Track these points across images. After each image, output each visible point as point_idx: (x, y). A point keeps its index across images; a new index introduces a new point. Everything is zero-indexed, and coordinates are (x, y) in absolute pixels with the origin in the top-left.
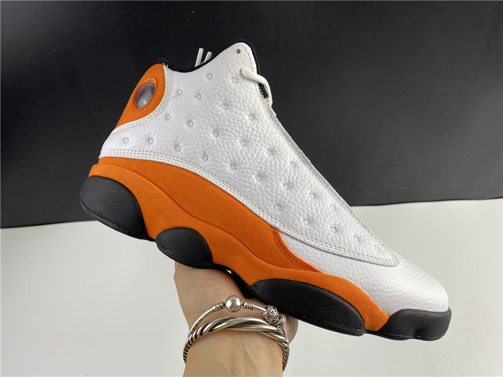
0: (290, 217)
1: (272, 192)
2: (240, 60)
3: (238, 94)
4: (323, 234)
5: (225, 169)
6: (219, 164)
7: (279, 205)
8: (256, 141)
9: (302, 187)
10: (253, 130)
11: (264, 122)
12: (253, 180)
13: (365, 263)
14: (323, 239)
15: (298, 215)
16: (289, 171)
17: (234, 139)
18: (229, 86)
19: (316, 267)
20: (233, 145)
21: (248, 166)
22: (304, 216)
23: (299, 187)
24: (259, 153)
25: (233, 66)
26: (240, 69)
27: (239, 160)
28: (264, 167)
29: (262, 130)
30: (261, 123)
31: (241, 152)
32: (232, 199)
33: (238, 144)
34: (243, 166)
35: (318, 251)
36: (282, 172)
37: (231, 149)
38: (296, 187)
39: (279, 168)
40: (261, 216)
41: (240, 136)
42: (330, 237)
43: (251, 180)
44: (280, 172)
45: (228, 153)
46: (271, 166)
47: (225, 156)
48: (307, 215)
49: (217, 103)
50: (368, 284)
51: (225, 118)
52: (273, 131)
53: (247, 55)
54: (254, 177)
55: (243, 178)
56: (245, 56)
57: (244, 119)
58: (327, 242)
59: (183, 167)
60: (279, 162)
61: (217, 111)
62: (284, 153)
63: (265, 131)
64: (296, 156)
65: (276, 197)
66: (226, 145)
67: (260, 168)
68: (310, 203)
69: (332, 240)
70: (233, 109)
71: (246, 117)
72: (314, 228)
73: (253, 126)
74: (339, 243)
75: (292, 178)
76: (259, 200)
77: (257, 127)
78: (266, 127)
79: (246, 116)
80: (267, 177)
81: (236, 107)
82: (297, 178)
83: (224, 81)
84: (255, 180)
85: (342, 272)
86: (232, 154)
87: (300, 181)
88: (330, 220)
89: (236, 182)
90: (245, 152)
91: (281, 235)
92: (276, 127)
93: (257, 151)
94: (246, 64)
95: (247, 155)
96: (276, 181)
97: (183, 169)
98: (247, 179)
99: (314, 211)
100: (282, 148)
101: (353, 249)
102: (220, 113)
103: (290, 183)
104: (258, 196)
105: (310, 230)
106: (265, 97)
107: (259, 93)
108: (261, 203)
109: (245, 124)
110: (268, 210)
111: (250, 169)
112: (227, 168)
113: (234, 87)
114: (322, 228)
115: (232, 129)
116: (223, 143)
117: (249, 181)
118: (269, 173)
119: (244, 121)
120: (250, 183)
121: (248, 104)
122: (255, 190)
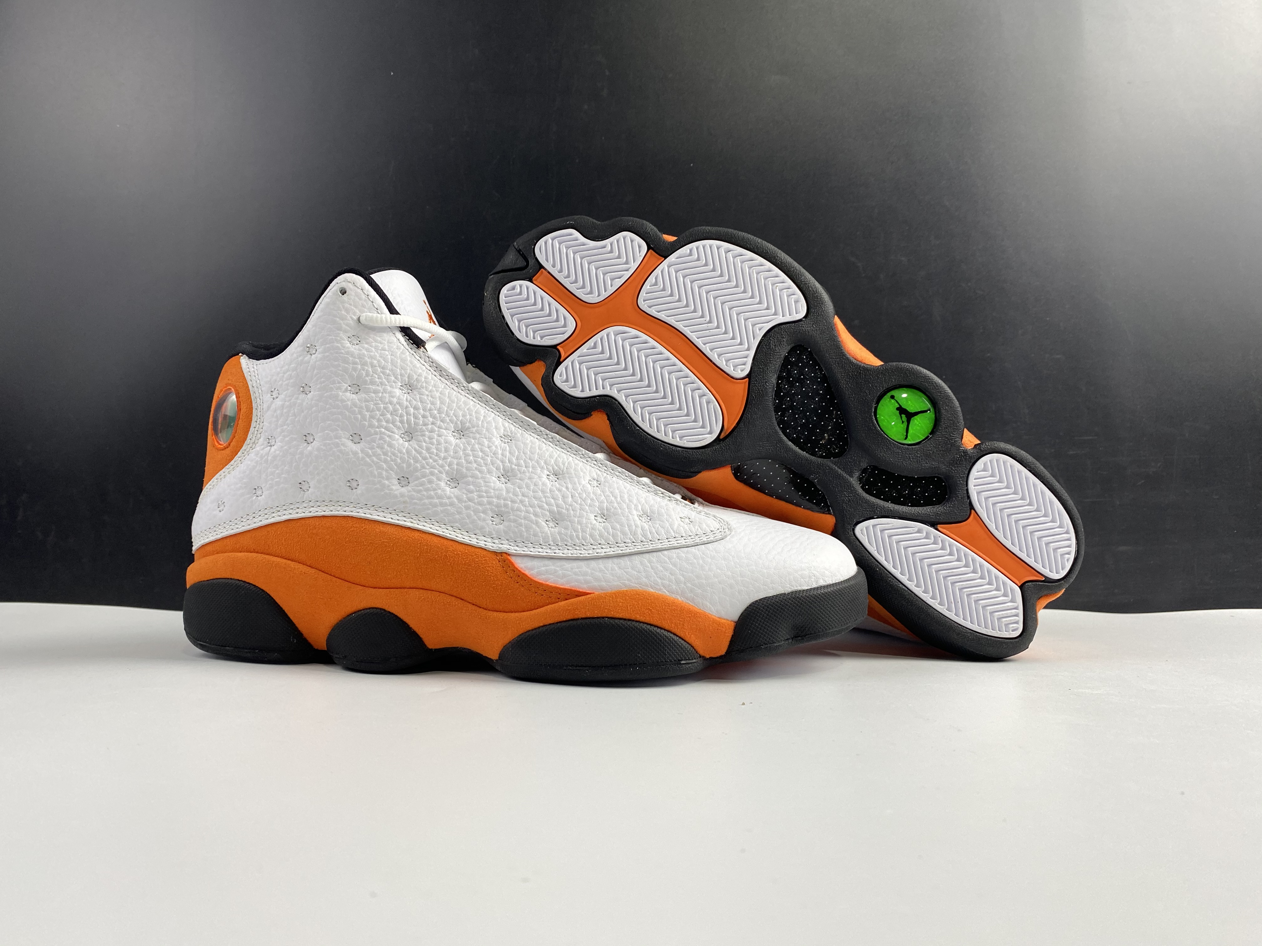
0: (521, 526)
1: (480, 496)
2: (350, 305)
3: (369, 360)
4: (583, 531)
5: (392, 490)
6: (378, 486)
7: (499, 514)
8: (428, 425)
9: (531, 470)
10: (416, 408)
11: (431, 388)
12: (444, 491)
13: (666, 552)
14: (584, 539)
15: (534, 518)
16: (500, 452)
17: (389, 436)
18: (348, 353)
19: (584, 588)
20: (390, 445)
21: (428, 471)
22: (544, 515)
23: (524, 472)
24: (439, 443)
25: (343, 320)
26: (355, 318)
27: (409, 465)
28: (455, 461)
29: (433, 403)
30: (427, 393)
31: (408, 452)
32: (417, 534)
33: (400, 442)
34: (418, 474)
35: (582, 564)
36: (489, 459)
37: (390, 454)
38: (519, 475)
39: (480, 454)
40: (474, 542)
41: (399, 428)
42: (596, 533)
43: (439, 491)
44: (484, 460)
45: (385, 461)
46: (467, 455)
47: (383, 469)
48: (550, 511)
49: (339, 388)
50: (678, 582)
51: (361, 407)
52: (454, 398)
53: (360, 291)
54: (442, 484)
55: (425, 493)
56: (357, 295)
57: (393, 397)
58: (592, 542)
59: (323, 513)
60: (479, 444)
61: (342, 401)
62: (483, 427)
63: (438, 403)
64: (507, 424)
65: (490, 503)
66: (379, 451)
67: (449, 466)
68: (551, 491)
69: (601, 536)
70: (369, 388)
71: (398, 392)
72: (566, 528)
73: (414, 402)
74: (613, 536)
75: (509, 461)
76: (464, 519)
77: (421, 402)
78: (438, 395)
79: (395, 390)
80: (466, 476)
81: (373, 383)
82: (517, 459)
83: (338, 348)
84: (448, 489)
85: (629, 580)
86: (395, 461)
87: (525, 461)
88: (590, 506)
89: (416, 504)
90: (416, 450)
91: (513, 559)
92: (455, 388)
93: (435, 441)
94: (363, 306)
95: (420, 453)
96: (482, 478)
97: (324, 516)
98: (432, 493)
99: (560, 502)
100: (478, 419)
101: (640, 536)
102: (349, 403)
103: (508, 472)
104: (459, 513)
105: (560, 533)
106: (418, 347)
107: (405, 343)
108: (468, 521)
109: (399, 403)
110: (482, 528)
111: (432, 474)
112: (394, 487)
113: (356, 352)
114: (579, 523)
115: (379, 420)
116: (372, 448)
117: (436, 494)
118: (468, 469)
119: (395, 400)
120: (440, 497)
121: (392, 370)
122: (452, 504)
